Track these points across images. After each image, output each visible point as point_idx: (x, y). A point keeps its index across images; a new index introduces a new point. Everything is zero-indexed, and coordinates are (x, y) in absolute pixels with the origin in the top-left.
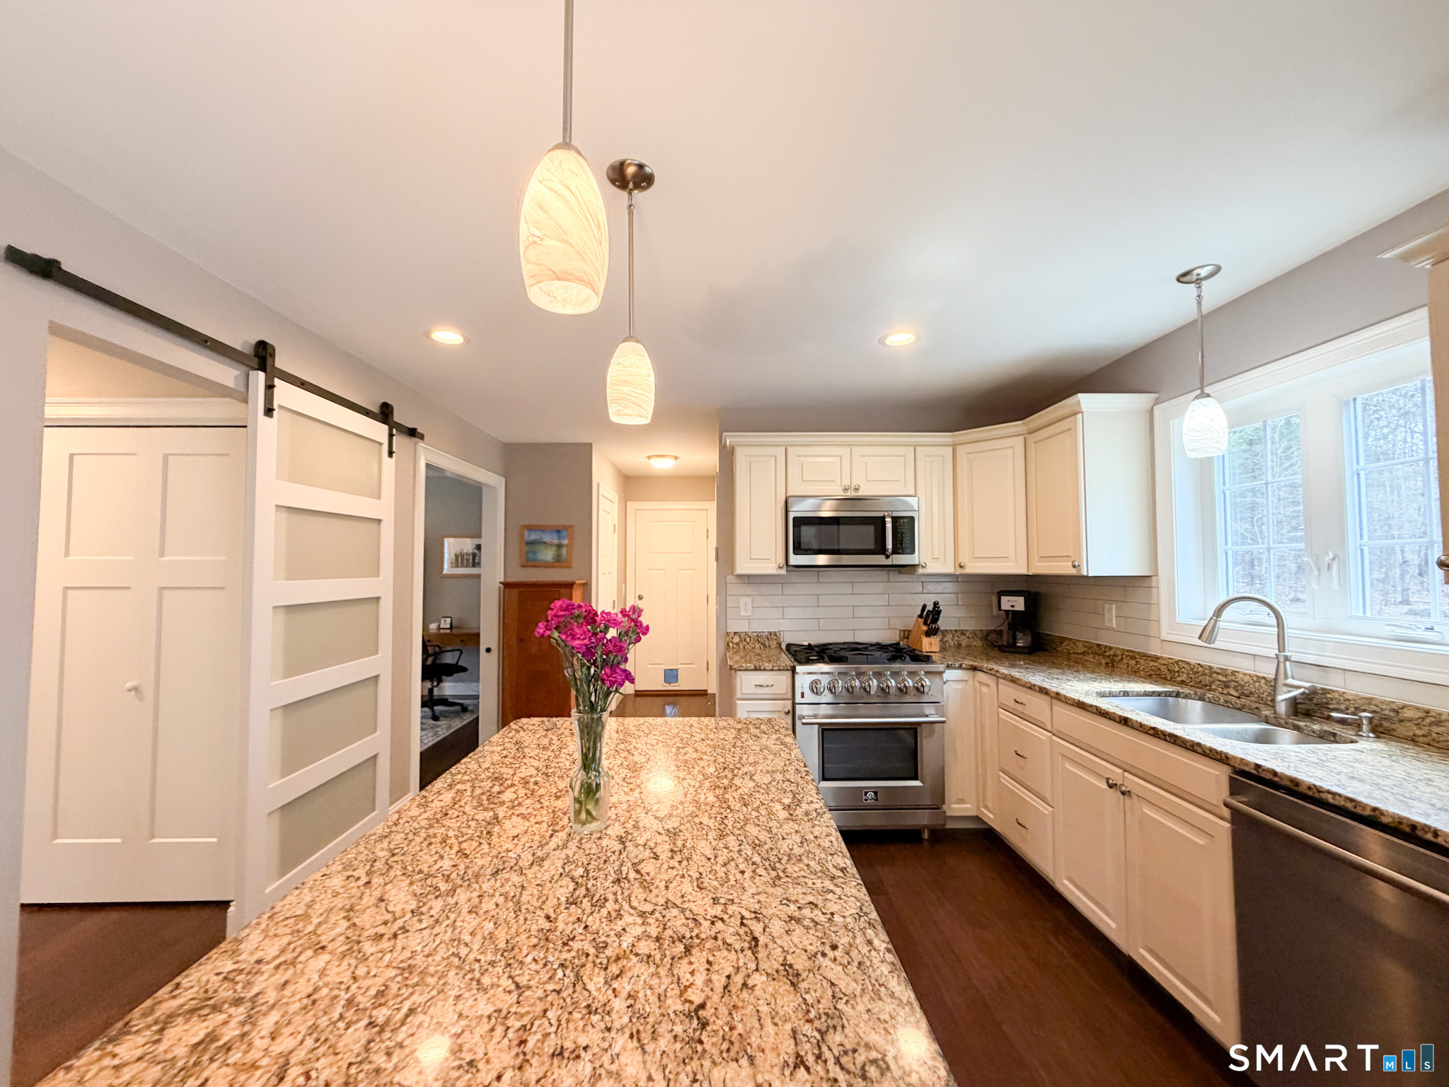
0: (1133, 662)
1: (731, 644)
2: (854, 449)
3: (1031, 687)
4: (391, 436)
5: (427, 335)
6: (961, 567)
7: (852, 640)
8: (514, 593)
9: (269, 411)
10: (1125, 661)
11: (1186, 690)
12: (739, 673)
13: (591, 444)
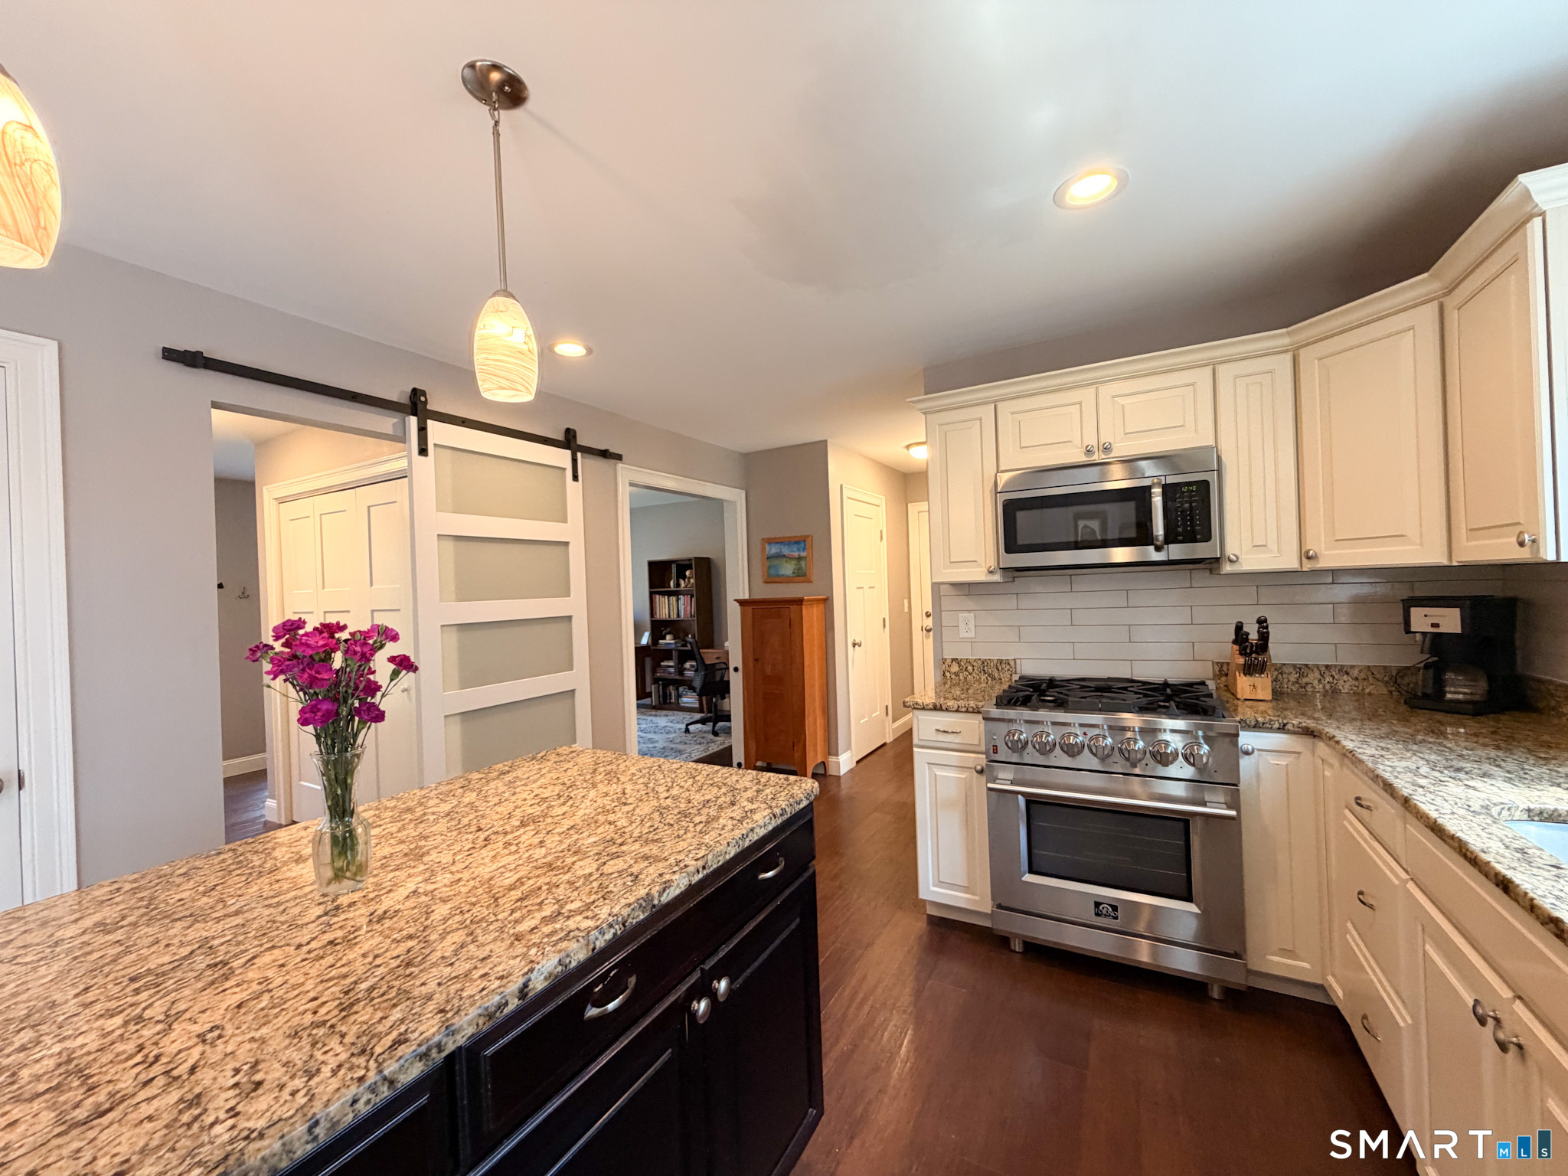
1: (948, 674)
2: (1102, 389)
4: (574, 461)
6: (1312, 557)
9: (423, 451)
12: (915, 713)
13: (826, 441)
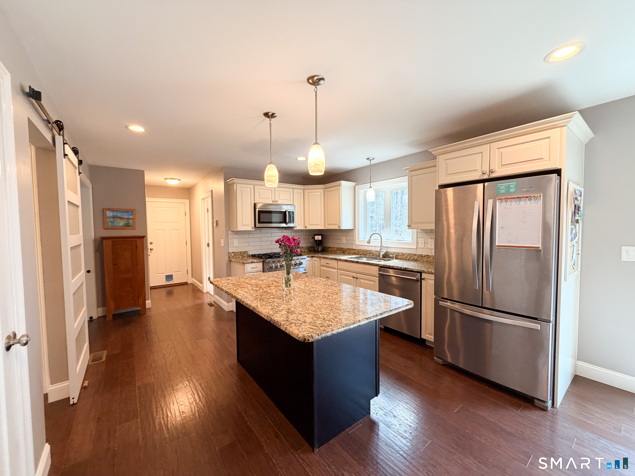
0: (349, 251)
1: (231, 257)
3: (332, 259)
4: (79, 164)
5: (127, 127)
6: (306, 227)
7: (271, 252)
8: (109, 241)
9: (65, 156)
10: (347, 251)
11: (362, 256)
12: (246, 265)
13: (144, 171)
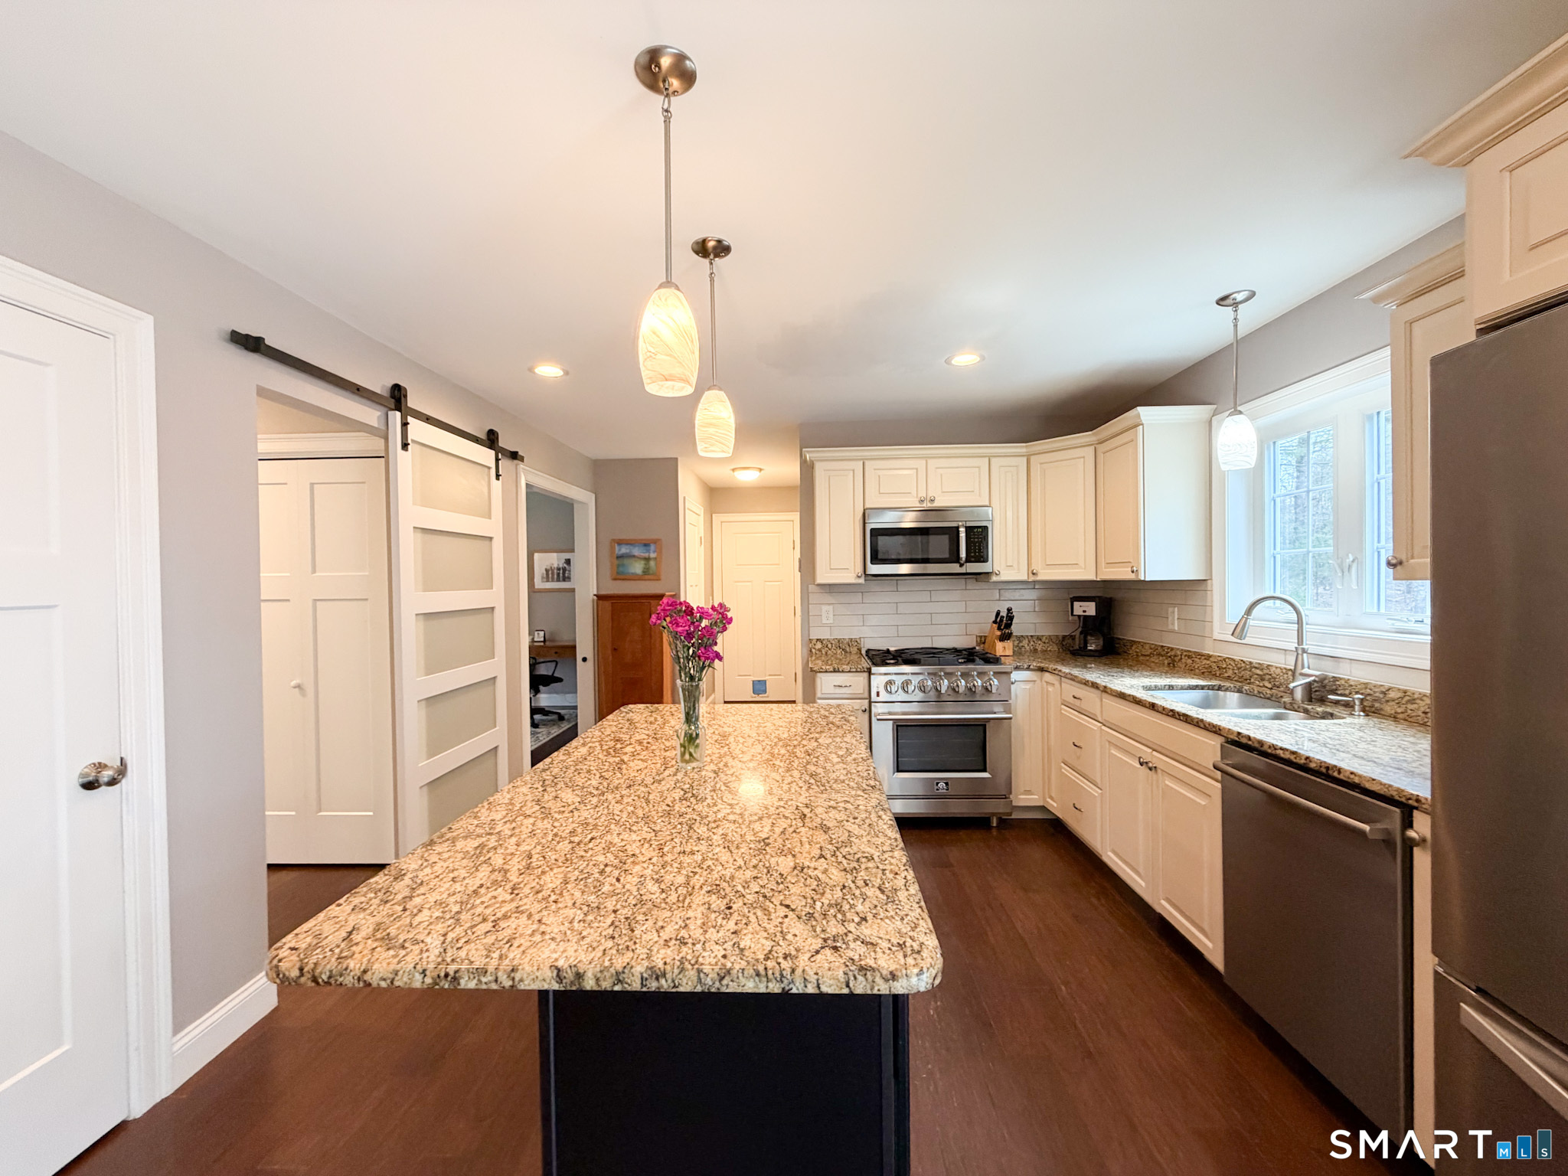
0: (1189, 661)
1: (813, 650)
2: (930, 461)
3: (1086, 683)
5: (531, 370)
6: (1033, 574)
8: (607, 604)
9: (405, 446)
10: (1183, 661)
11: (1227, 684)
12: (819, 674)
13: (677, 459)
